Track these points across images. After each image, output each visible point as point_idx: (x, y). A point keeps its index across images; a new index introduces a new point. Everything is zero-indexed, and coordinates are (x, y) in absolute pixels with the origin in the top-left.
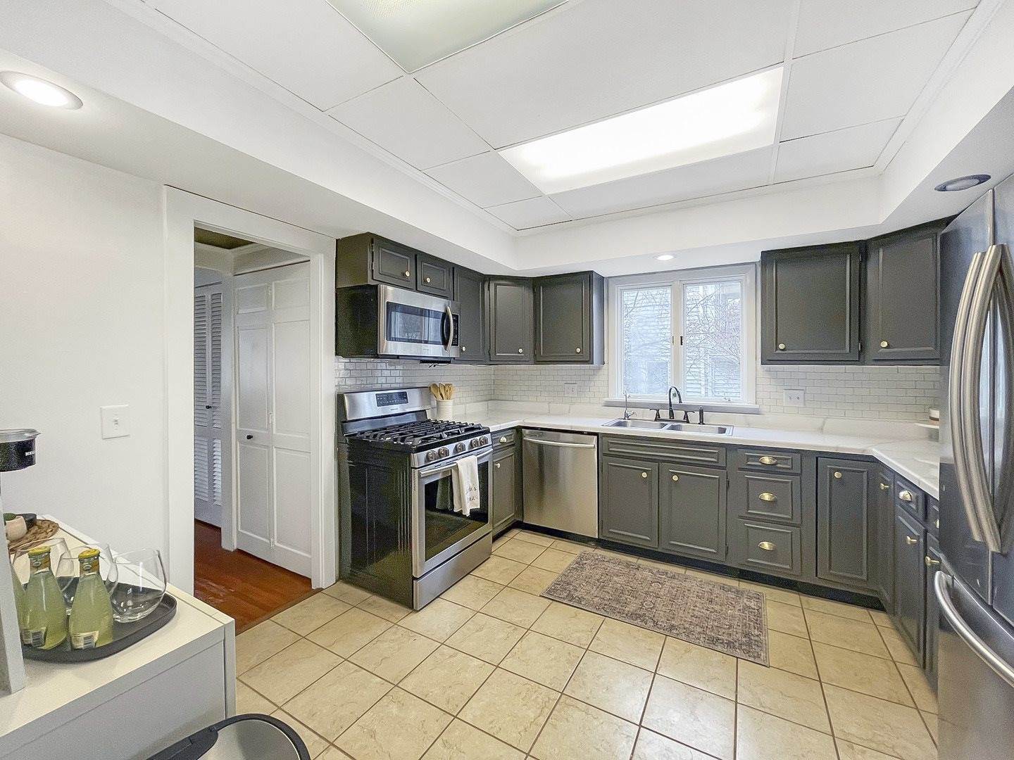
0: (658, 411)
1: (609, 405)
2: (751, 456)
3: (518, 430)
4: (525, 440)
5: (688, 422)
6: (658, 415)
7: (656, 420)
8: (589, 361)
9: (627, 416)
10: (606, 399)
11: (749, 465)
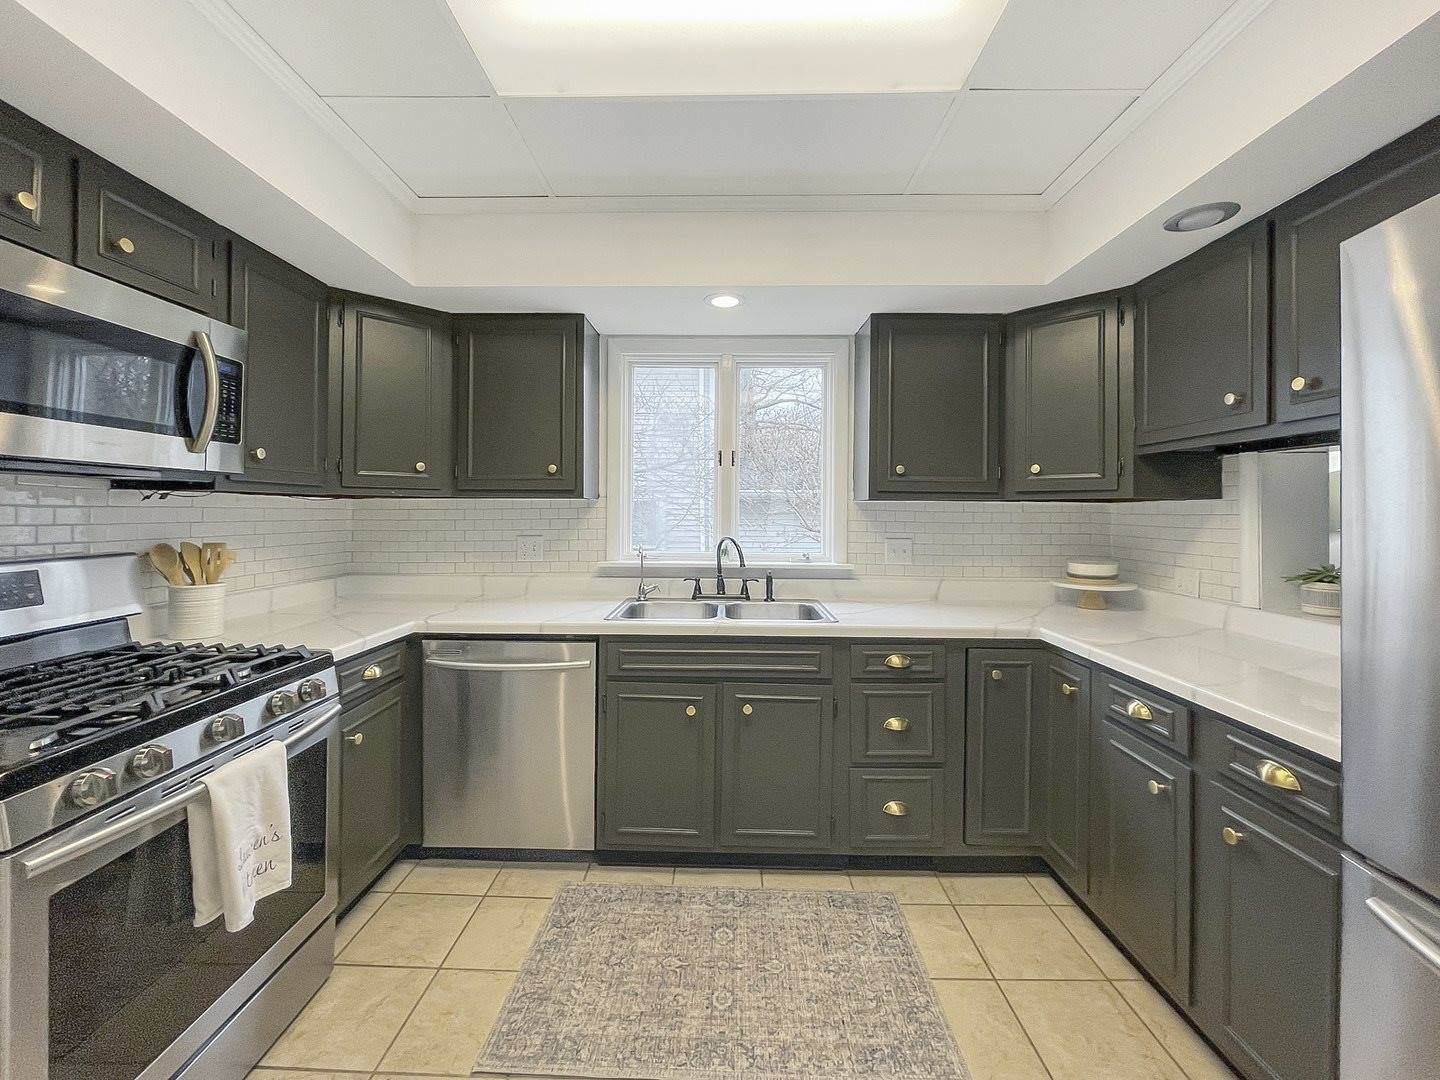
0: (698, 581)
1: (607, 573)
2: (872, 656)
3: (413, 644)
4: (431, 665)
5: (748, 598)
6: (698, 589)
7: (694, 598)
8: (574, 490)
9: (642, 591)
10: (603, 564)
11: (871, 672)
